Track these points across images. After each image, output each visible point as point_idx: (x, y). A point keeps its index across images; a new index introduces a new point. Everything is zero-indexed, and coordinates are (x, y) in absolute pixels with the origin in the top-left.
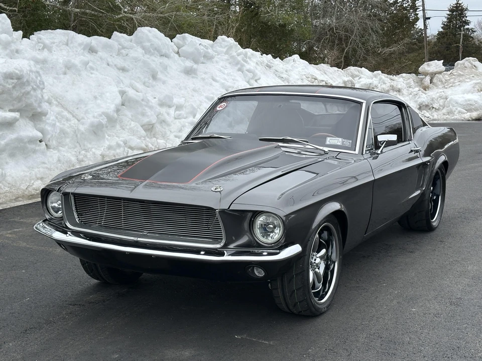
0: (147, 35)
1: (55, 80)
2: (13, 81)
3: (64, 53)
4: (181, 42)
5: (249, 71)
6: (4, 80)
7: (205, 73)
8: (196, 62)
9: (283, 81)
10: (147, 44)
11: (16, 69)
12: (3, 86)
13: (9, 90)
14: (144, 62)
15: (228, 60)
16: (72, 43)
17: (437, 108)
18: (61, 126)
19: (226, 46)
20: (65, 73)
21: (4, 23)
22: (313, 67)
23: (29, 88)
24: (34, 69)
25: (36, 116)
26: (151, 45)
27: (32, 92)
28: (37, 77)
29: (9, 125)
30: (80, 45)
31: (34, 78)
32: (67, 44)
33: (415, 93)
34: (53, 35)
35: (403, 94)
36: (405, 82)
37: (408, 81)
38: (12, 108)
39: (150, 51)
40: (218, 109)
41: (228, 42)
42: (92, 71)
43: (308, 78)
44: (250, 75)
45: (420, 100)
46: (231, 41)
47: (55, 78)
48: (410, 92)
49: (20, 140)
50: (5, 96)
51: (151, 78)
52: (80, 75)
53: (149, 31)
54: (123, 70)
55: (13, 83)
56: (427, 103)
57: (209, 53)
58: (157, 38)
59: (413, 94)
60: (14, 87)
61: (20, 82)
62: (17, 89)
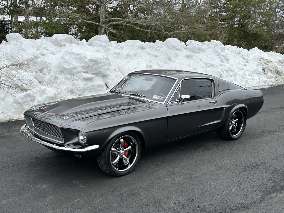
0: (170, 41)
1: (121, 61)
2: (93, 62)
3: (129, 50)
4: (189, 44)
5: (223, 56)
6: (89, 62)
7: (197, 57)
8: (194, 52)
9: (244, 60)
10: (170, 45)
11: (95, 57)
12: (89, 64)
13: (91, 66)
14: (166, 53)
15: (213, 51)
18: (117, 80)
19: (215, 44)
20: (126, 58)
22: (266, 53)
23: (100, 65)
24: (105, 57)
25: (104, 76)
26: (172, 45)
27: (102, 67)
29: (90, 79)
30: (137, 46)
31: (104, 61)
32: (132, 46)
34: (130, 42)
38: (93, 73)
39: (171, 48)
41: (215, 43)
42: (138, 57)
43: (258, 58)
44: (223, 58)
46: (218, 42)
47: (122, 60)
49: (93, 86)
50: (89, 68)
51: (168, 60)
52: (132, 59)
53: (172, 40)
54: (156, 56)
57: (202, 48)
58: (175, 42)
60: (93, 65)
61: (96, 63)
62: (95, 65)
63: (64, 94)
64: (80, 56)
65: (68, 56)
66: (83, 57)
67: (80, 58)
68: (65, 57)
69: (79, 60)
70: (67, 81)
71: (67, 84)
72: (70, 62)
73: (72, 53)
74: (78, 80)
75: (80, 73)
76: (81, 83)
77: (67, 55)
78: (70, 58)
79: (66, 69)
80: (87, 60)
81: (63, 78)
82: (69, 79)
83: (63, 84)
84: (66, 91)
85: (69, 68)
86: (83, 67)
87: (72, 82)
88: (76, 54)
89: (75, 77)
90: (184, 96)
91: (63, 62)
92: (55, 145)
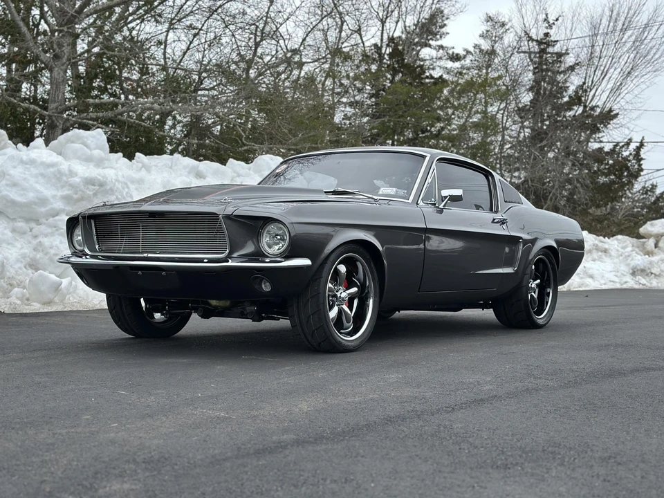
2: (95, 187)
3: (166, 174)
6: (84, 186)
11: (99, 175)
12: (83, 192)
13: (89, 196)
16: (176, 165)
17: (658, 274)
21: (98, 139)
23: (113, 198)
24: (121, 179)
28: (123, 188)
30: (185, 167)
31: (121, 187)
32: (171, 168)
33: (626, 254)
35: (610, 256)
36: (620, 245)
37: (624, 245)
40: (277, 171)
45: (633, 263)
48: (620, 253)
50: (84, 203)
55: (94, 189)
56: (642, 267)
59: (624, 256)
60: (95, 195)
61: (102, 189)
62: (99, 196)
63: (16, 271)
64: (55, 169)
65: (20, 169)
66: (67, 172)
67: (55, 175)
68: (12, 172)
69: (53, 181)
70: (18, 238)
71: (19, 246)
72: (26, 184)
73: (32, 162)
74: (52, 234)
75: (57, 215)
76: (61, 243)
77: (15, 167)
78: (25, 174)
79: (13, 203)
80: (77, 180)
81: (5, 228)
82: (24, 233)
83: (9, 244)
84: (22, 262)
85: (25, 201)
86: (67, 199)
87: (35, 242)
88: (43, 163)
89: (42, 227)
90: (445, 193)
91: (7, 185)
92: (205, 261)
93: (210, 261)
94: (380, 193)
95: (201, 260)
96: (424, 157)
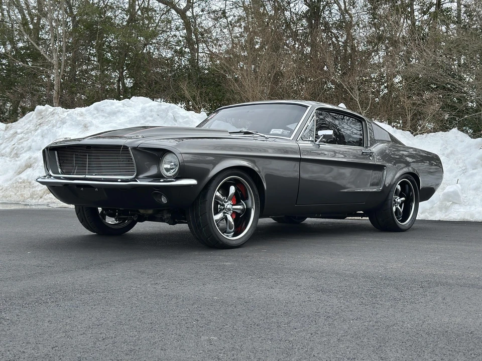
92: (119, 180)
93: (122, 181)
94: (271, 133)
95: (116, 180)
96: (307, 107)
